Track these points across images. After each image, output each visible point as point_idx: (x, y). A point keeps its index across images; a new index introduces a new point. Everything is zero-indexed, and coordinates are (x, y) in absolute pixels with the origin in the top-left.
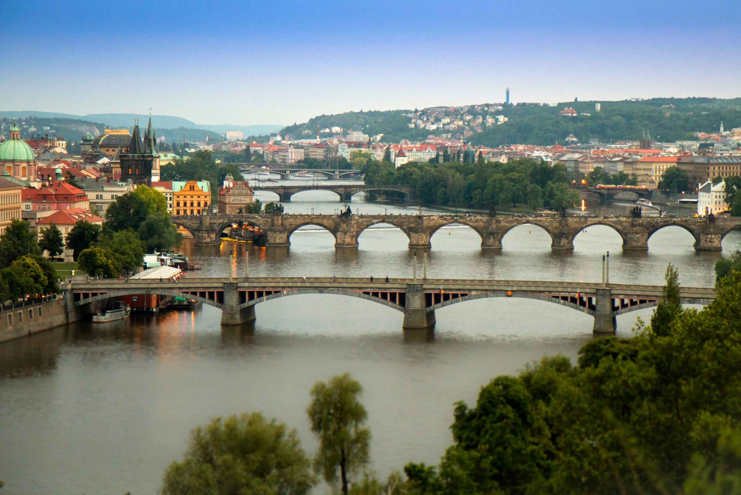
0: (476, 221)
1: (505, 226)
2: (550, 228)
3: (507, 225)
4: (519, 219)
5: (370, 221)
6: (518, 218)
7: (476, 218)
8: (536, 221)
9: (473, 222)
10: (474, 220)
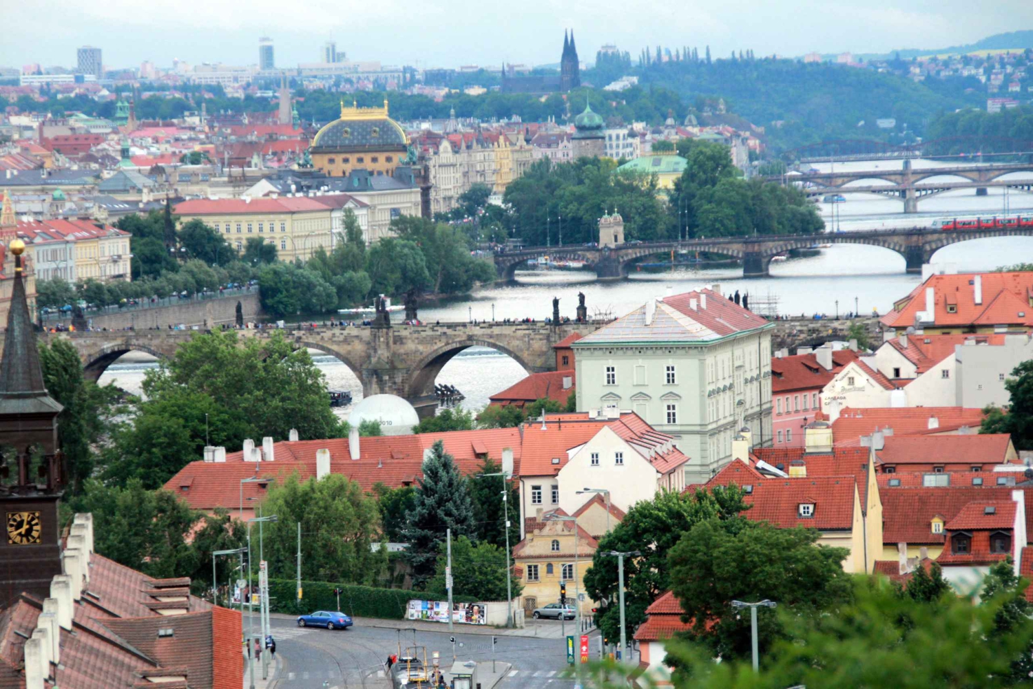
0: (346, 341)
1: (417, 351)
2: (525, 355)
3: (421, 348)
4: (449, 332)
5: (95, 344)
6: (445, 329)
7: (345, 332)
8: (491, 336)
9: (338, 343)
10: (342, 338)
